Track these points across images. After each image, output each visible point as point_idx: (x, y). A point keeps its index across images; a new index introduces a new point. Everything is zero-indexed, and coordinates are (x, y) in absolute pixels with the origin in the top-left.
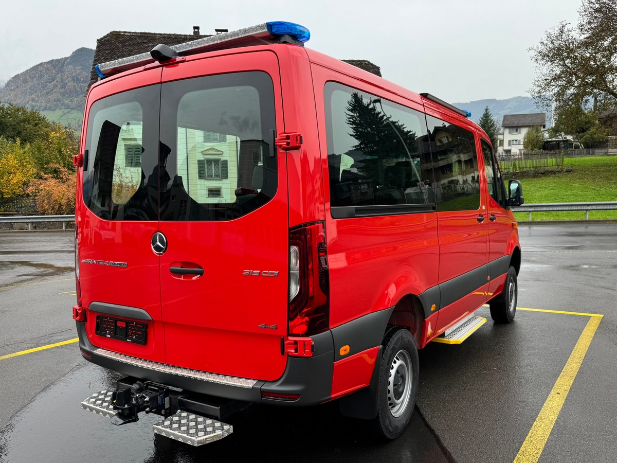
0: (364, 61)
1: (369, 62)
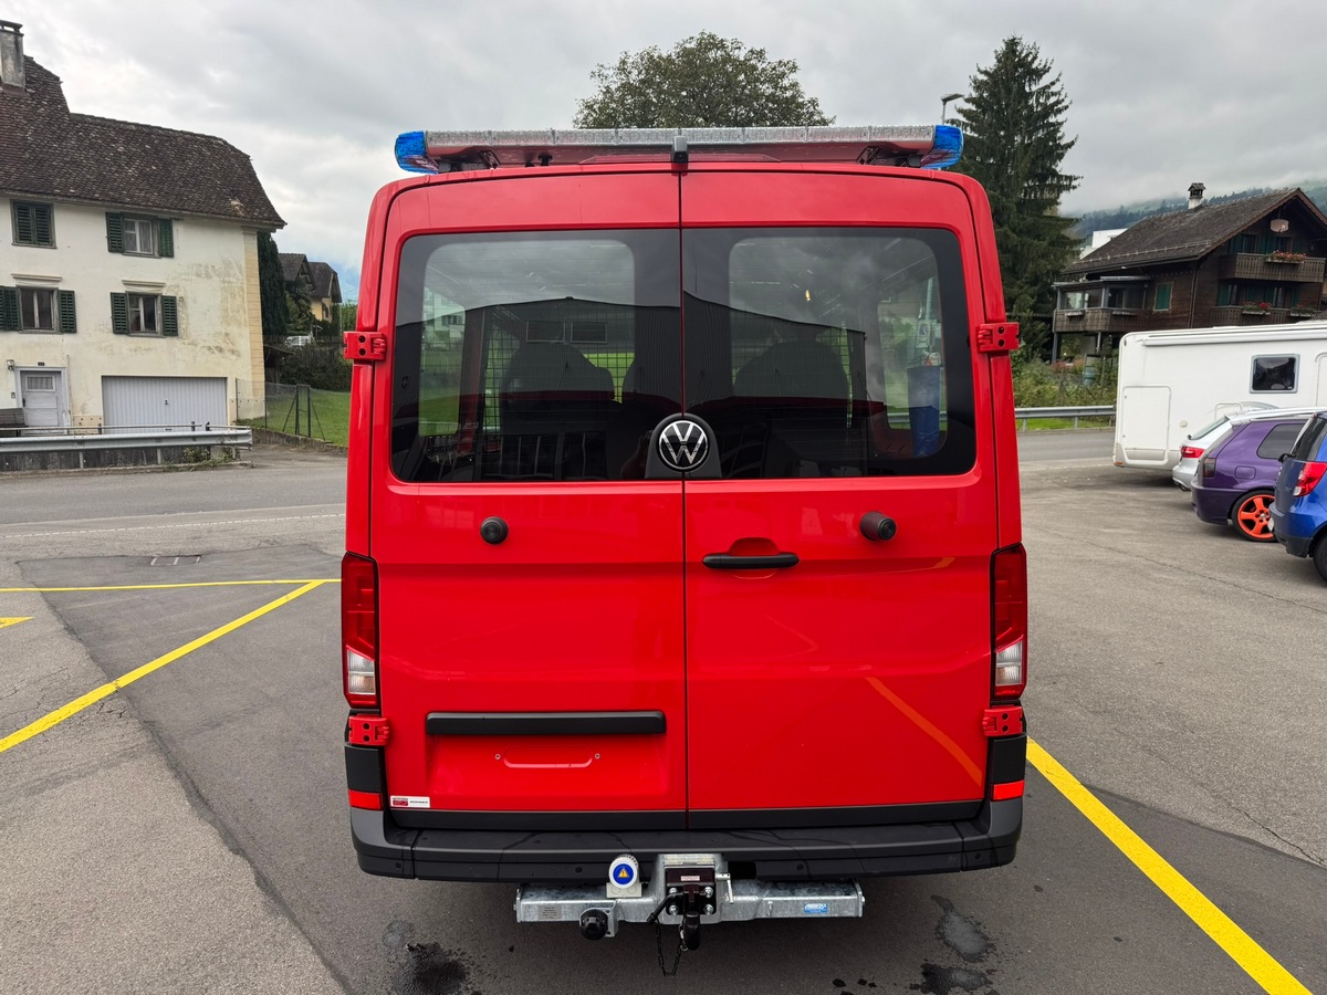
0: (215, 138)
1: (225, 142)
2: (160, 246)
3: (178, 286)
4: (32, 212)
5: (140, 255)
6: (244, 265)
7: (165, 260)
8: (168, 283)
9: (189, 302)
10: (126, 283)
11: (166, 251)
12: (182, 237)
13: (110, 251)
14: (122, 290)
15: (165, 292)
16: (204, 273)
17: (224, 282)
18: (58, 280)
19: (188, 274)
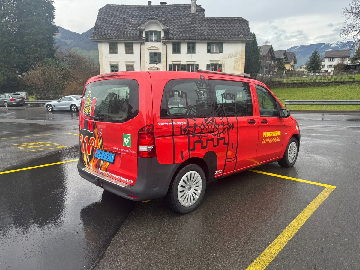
0: (240, 18)
1: (242, 18)
2: (220, 50)
3: (223, 61)
4: (191, 45)
5: (215, 53)
6: (241, 53)
7: (220, 54)
8: (220, 60)
9: (226, 65)
10: (211, 61)
11: (221, 51)
12: (225, 47)
13: (208, 53)
14: (209, 63)
15: (220, 63)
16: (230, 56)
17: (235, 58)
18: (195, 62)
19: (226, 57)
